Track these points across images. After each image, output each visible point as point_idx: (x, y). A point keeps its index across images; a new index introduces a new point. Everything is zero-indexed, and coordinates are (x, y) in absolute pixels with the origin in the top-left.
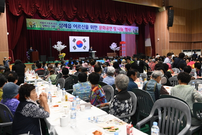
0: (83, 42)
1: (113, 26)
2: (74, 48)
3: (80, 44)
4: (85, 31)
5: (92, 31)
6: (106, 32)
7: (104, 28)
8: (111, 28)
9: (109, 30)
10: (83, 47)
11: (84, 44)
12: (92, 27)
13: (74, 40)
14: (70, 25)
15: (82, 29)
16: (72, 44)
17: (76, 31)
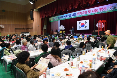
0: (85, 23)
1: (87, 10)
2: (80, 27)
3: (83, 25)
4: (69, 18)
5: (73, 18)
6: (82, 16)
7: (81, 13)
8: (86, 12)
9: (85, 14)
10: (85, 26)
11: (85, 25)
12: (73, 15)
13: (80, 23)
14: (62, 17)
15: (67, 17)
16: (79, 25)
17: (65, 19)
